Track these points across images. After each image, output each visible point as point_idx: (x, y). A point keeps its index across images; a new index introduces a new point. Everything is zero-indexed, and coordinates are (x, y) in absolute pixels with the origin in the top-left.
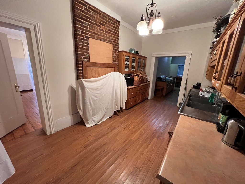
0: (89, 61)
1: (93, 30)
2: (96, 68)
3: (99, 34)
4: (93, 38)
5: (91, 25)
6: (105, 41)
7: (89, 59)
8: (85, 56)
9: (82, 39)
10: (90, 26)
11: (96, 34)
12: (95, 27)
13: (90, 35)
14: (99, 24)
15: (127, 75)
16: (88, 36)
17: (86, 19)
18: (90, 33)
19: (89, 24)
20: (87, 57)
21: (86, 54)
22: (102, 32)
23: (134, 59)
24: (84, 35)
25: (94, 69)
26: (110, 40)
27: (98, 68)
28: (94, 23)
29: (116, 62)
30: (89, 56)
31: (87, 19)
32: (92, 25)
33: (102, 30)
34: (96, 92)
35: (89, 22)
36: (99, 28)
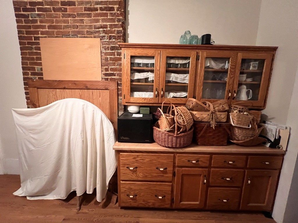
0: (42, 78)
1: (47, 21)
2: (58, 90)
3: (63, 24)
4: (49, 37)
5: (44, 15)
6: (79, 36)
7: (42, 74)
8: (35, 70)
9: (29, 43)
10: (42, 16)
11: (55, 27)
12: (51, 16)
13: (42, 33)
14: (60, 6)
15: (148, 108)
16: (40, 35)
17: (33, 7)
18: (41, 30)
19: (38, 15)
20: (39, 72)
21: (36, 67)
22: (69, 19)
23: (184, 62)
24: (32, 35)
25: (54, 93)
26: (94, 29)
27: (62, 90)
28: (49, 8)
29: (115, 75)
30: (41, 69)
31: (35, 7)
32: (45, 13)
33: (69, 16)
34: (32, 136)
35: (39, 9)
36: (61, 13)
